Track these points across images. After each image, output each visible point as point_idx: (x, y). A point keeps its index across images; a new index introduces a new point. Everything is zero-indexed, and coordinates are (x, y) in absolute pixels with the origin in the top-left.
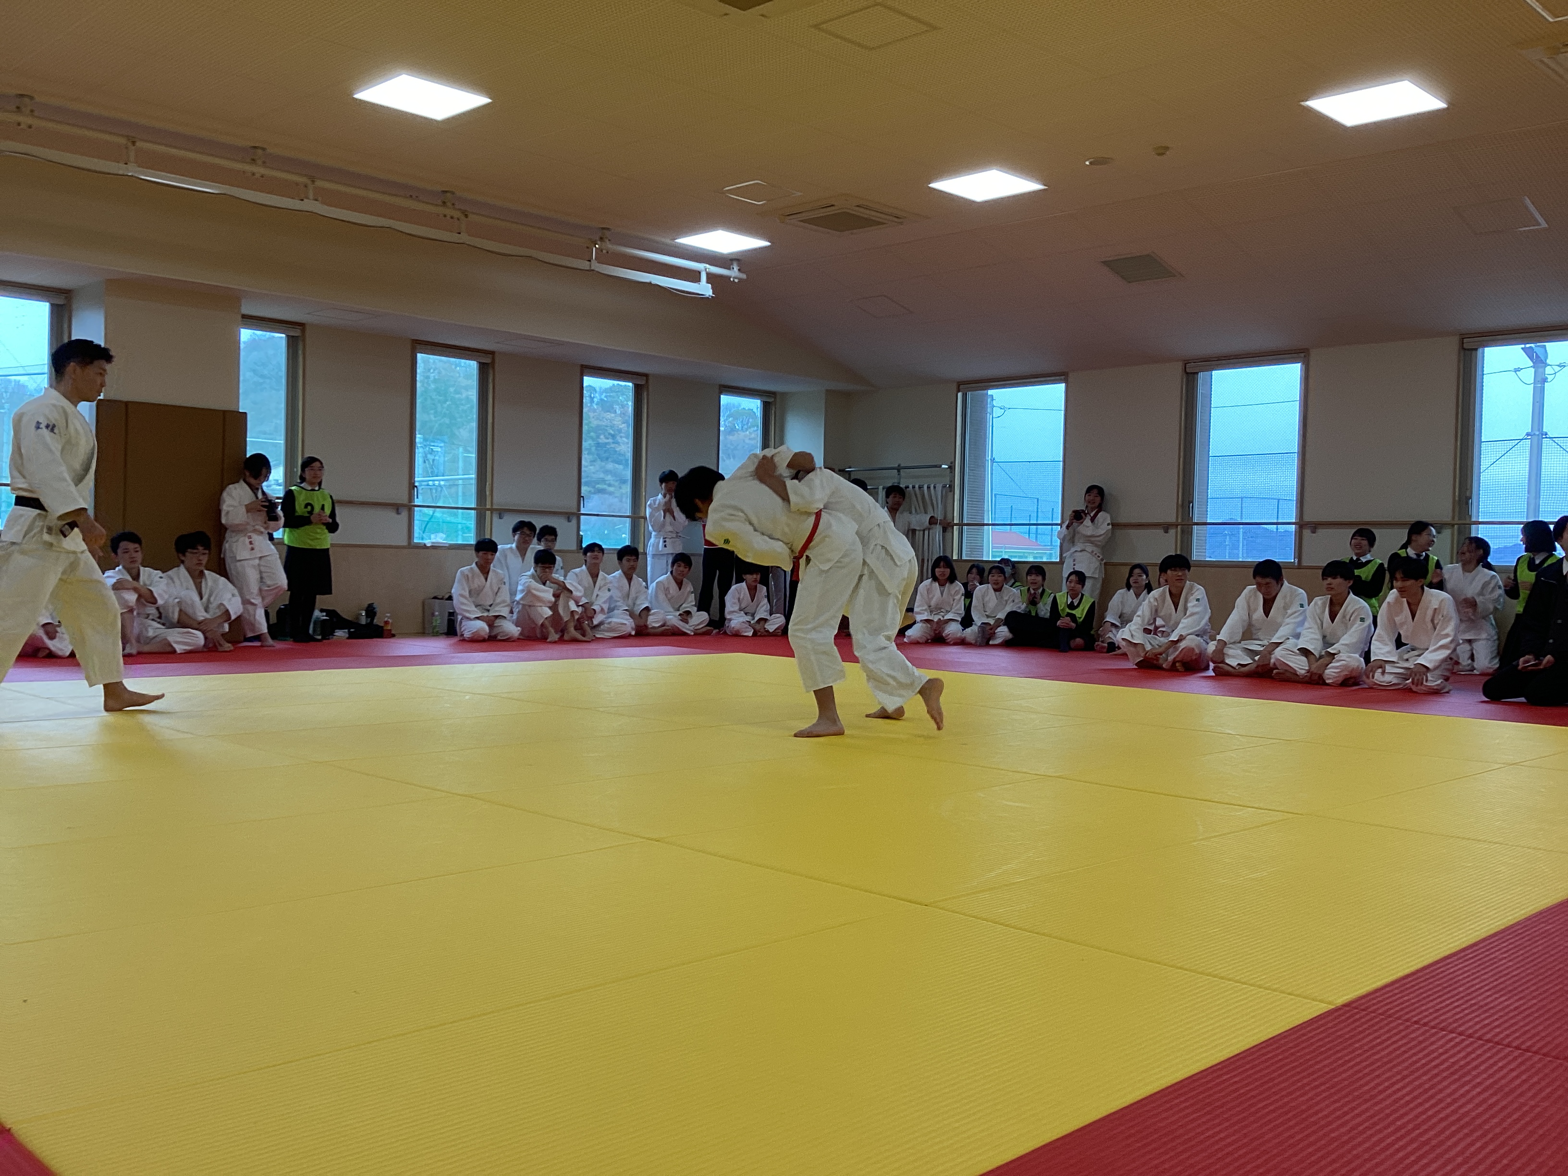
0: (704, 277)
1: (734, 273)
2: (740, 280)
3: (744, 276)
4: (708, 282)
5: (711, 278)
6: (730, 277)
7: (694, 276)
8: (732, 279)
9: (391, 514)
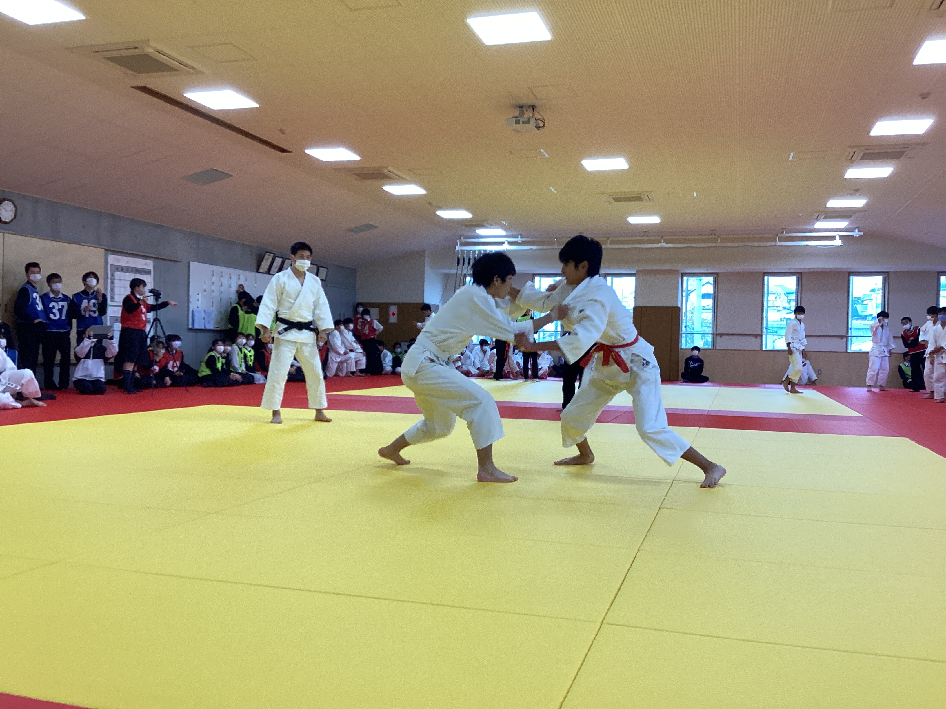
0: (838, 237)
1: (856, 233)
2: (860, 236)
3: (862, 233)
4: (840, 239)
5: (841, 237)
6: (854, 235)
7: (833, 238)
8: (855, 236)
9: (753, 339)
